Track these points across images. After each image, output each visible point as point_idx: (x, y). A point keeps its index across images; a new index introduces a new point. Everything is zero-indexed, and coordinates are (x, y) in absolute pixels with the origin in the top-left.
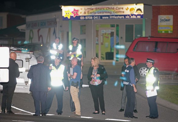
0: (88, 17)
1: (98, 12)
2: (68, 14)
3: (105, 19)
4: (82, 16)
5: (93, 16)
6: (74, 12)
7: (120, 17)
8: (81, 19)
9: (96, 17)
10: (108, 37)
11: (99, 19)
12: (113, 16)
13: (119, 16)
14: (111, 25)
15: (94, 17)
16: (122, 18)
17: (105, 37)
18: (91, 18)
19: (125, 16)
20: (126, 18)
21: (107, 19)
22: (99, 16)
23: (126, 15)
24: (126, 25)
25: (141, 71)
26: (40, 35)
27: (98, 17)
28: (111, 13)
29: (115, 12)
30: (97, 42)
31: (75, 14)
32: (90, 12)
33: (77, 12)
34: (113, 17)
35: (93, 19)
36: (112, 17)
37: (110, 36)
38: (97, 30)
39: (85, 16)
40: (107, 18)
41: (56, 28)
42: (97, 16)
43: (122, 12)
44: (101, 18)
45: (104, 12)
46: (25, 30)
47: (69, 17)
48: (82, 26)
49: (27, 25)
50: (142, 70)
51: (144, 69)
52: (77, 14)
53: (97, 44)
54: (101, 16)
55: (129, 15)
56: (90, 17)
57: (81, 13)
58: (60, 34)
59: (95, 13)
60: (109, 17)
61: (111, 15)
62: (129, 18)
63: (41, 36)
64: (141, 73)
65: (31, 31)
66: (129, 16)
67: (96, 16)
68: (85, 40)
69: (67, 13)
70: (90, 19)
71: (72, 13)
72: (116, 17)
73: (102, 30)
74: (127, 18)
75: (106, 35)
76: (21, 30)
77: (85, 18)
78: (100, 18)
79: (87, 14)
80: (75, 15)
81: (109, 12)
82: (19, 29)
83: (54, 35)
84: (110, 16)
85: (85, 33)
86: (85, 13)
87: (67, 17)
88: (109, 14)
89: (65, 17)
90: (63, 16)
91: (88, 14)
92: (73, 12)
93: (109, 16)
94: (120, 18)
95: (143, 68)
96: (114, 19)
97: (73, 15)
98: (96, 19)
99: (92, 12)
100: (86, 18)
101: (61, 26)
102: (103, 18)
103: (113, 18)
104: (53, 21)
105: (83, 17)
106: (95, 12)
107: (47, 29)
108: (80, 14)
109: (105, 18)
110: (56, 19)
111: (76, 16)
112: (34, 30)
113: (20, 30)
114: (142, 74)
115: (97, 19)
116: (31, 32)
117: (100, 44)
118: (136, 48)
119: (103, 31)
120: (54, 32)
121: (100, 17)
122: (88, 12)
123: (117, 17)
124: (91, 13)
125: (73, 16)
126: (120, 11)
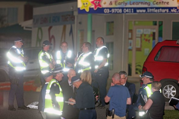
0: (116, 10)
1: (130, 2)
2: (86, 5)
3: (141, 13)
4: (107, 8)
5: (123, 9)
6: (95, 2)
7: (163, 10)
8: (105, 12)
9: (128, 10)
10: (149, 40)
11: (131, 13)
12: (152, 8)
13: (161, 10)
14: (153, 22)
15: (125, 9)
16: (166, 11)
17: (144, 39)
18: (120, 11)
19: (170, 9)
20: (171, 12)
21: (143, 13)
22: (131, 8)
23: (172, 8)
24: (173, 23)
25: (166, 90)
26: (51, 35)
27: (130, 10)
28: (149, 5)
29: (155, 3)
30: (130, 47)
31: (97, 4)
32: (118, 2)
33: (99, 3)
34: (153, 10)
35: (123, 12)
36: (151, 10)
37: (151, 38)
38: (130, 28)
39: (110, 9)
40: (144, 11)
41: (73, 25)
42: (129, 8)
43: (166, 4)
44: (135, 12)
45: (139, 3)
46: (31, 28)
47: (87, 10)
48: (109, 23)
49: (34, 21)
50: (166, 88)
51: (170, 87)
52: (99, 5)
53: (130, 50)
54: (135, 9)
55: (176, 8)
56: (118, 9)
57: (105, 3)
58: (79, 35)
59: (126, 4)
60: (147, 11)
61: (150, 7)
62: (176, 12)
63: (53, 37)
64: (166, 93)
65: (40, 28)
66: (176, 10)
67: (127, 8)
68: (112, 43)
69: (85, 3)
70: (118, 12)
71: (92, 4)
72: (156, 10)
73: (137, 30)
74: (173, 12)
75: (147, 37)
76: (26, 28)
77: (111, 11)
78: (133, 12)
79: (113, 6)
80: (96, 6)
81: (146, 3)
82: (22, 26)
83: (71, 36)
84: (148, 9)
85: (113, 34)
86: (111, 3)
87: (84, 10)
88: (146, 6)
89: (81, 9)
90: (79, 8)
91: (116, 5)
92: (93, 2)
93: (146, 9)
94: (163, 12)
95: (168, 86)
96: (154, 13)
97: (93, 6)
98: (127, 12)
99: (122, 3)
100: (113, 11)
101: (80, 23)
102: (138, 11)
103: (152, 12)
104: (69, 15)
105: (108, 10)
106: (126, 2)
107: (61, 27)
108: (103, 6)
109: (141, 11)
110: (73, 12)
111: (98, 8)
112: (43, 28)
113: (24, 28)
114: (167, 95)
115: (129, 13)
116: (40, 31)
117: (134, 50)
118: (158, 56)
119: (139, 31)
120: (71, 31)
121: (132, 10)
122: (115, 3)
123: (159, 10)
124: (120, 4)
125: (93, 8)
126: (163, 2)
